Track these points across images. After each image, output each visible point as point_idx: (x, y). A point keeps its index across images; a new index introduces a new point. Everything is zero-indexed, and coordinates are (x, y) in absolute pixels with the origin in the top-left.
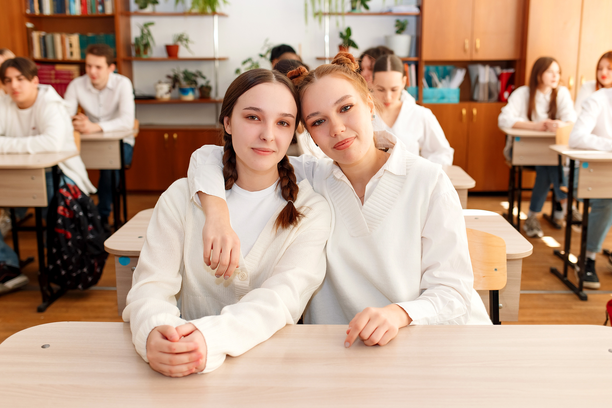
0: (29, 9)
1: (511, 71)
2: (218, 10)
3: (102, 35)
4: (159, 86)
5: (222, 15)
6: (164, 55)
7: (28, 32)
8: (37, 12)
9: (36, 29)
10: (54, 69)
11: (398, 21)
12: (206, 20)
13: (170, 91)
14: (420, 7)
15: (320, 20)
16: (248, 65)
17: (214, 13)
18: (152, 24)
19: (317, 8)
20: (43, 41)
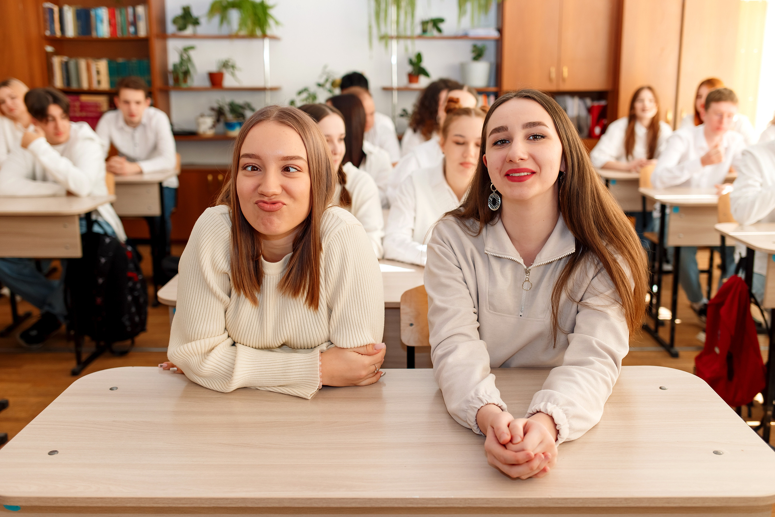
0: (48, 30)
1: (603, 103)
2: (269, 32)
3: (134, 60)
4: (201, 120)
5: (273, 38)
6: (207, 83)
7: (48, 57)
8: (58, 34)
9: (57, 53)
10: (78, 100)
11: (475, 46)
12: (254, 44)
13: (214, 126)
14: (500, 30)
15: (386, 45)
16: (304, 95)
17: (264, 36)
18: (192, 48)
19: (383, 30)
20: (66, 67)
